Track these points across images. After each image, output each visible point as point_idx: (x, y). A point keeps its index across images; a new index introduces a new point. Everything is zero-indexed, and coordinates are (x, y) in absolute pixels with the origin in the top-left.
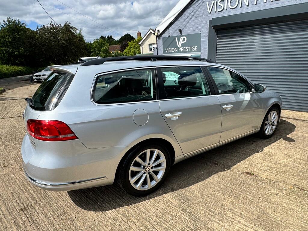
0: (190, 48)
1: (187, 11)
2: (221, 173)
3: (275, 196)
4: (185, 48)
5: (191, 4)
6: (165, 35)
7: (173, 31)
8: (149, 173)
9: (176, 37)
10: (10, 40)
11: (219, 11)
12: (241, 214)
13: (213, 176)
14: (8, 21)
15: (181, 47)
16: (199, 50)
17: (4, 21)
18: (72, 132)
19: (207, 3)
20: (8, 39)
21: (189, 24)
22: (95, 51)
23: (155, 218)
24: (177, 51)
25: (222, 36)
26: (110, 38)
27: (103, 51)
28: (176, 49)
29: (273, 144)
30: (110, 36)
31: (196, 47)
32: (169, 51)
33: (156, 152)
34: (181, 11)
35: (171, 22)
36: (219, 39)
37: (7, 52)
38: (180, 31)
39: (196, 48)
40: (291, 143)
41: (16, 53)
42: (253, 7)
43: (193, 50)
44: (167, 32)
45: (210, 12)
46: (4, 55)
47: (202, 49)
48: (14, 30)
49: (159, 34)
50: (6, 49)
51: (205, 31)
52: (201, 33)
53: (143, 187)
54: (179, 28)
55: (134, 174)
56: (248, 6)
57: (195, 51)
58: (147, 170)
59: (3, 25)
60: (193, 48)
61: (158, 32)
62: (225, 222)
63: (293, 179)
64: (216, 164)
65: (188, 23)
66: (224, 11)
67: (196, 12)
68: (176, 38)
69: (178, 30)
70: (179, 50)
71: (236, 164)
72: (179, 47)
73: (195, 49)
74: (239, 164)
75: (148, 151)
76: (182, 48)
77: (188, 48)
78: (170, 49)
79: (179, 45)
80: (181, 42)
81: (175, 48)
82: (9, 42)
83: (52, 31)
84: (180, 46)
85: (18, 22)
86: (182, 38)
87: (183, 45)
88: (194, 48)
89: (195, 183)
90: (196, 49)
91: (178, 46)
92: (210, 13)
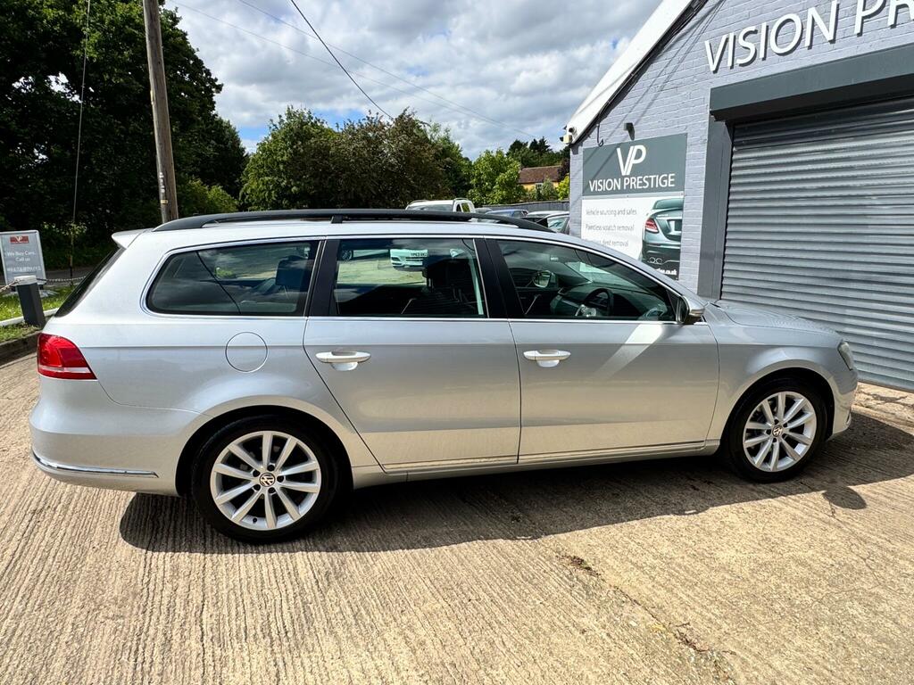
0: (655, 178)
1: (650, 69)
2: (501, 542)
3: (577, 634)
4: (640, 180)
5: (662, 48)
6: (591, 142)
7: (611, 131)
8: (271, 490)
9: (618, 145)
10: (285, 158)
11: (742, 65)
12: (422, 643)
13: (470, 544)
14: (290, 115)
15: (629, 177)
16: (679, 185)
17: (280, 116)
18: (85, 364)
19: (707, 43)
20: (282, 156)
21: (653, 108)
22: (480, 184)
23: (225, 591)
24: (619, 187)
25: (749, 143)
26: (540, 147)
27: (500, 184)
28: (616, 184)
29: (764, 502)
30: (538, 140)
31: (670, 175)
32: (599, 187)
33: (292, 442)
34: (632, 73)
35: (607, 103)
36: (739, 151)
37: (277, 185)
38: (630, 128)
39: (670, 180)
40: (839, 510)
41: (294, 189)
42: (852, 43)
43: (664, 183)
44: (595, 133)
45: (713, 68)
46: (270, 194)
47: (689, 181)
48: (297, 135)
49: (574, 140)
50: (275, 179)
51: (696, 125)
52: (686, 134)
53: (255, 521)
54: (627, 122)
55: (228, 482)
56: (833, 42)
57: (668, 189)
58: (263, 481)
59: (278, 124)
60: (664, 178)
61: (571, 134)
62: (357, 646)
63: (698, 609)
64: (517, 519)
65: (650, 104)
66: (758, 61)
67: (674, 72)
68: (619, 150)
69: (622, 127)
70: (625, 184)
71: (571, 531)
72: (626, 176)
73: (669, 183)
74: (582, 532)
75: (267, 437)
76: (633, 180)
77: (649, 180)
78: (602, 183)
79: (626, 170)
80: (631, 161)
81: (615, 180)
82: (283, 162)
83: (371, 134)
84: (628, 174)
85: (307, 116)
86: (633, 150)
87: (636, 170)
88: (667, 178)
89: (401, 548)
90: (672, 183)
91: (623, 174)
92: (715, 72)
